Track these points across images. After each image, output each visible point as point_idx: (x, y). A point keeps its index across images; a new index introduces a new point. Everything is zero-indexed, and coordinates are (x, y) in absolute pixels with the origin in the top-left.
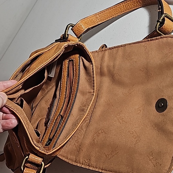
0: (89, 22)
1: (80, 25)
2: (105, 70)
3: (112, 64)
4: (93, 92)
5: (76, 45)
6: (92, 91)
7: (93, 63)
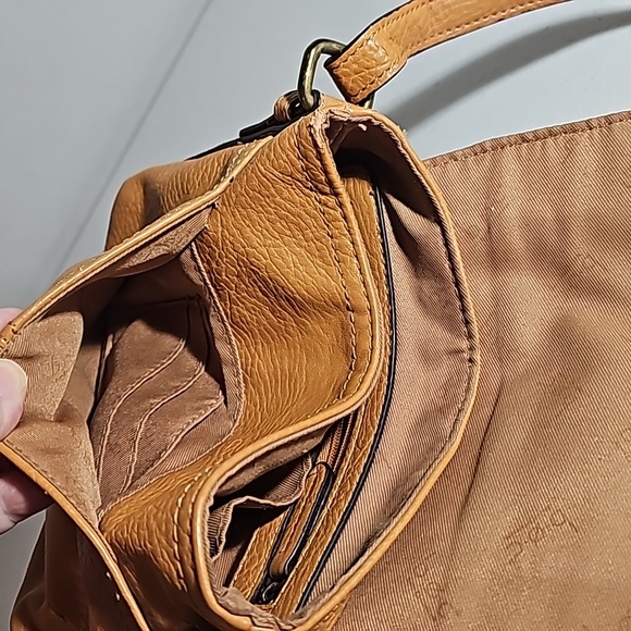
0: (402, 34)
1: (371, 48)
2: (516, 239)
3: (549, 215)
4: (471, 349)
5: (364, 128)
6: (465, 344)
7: (445, 214)
